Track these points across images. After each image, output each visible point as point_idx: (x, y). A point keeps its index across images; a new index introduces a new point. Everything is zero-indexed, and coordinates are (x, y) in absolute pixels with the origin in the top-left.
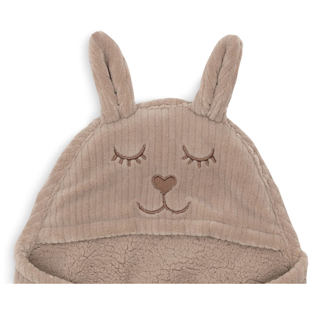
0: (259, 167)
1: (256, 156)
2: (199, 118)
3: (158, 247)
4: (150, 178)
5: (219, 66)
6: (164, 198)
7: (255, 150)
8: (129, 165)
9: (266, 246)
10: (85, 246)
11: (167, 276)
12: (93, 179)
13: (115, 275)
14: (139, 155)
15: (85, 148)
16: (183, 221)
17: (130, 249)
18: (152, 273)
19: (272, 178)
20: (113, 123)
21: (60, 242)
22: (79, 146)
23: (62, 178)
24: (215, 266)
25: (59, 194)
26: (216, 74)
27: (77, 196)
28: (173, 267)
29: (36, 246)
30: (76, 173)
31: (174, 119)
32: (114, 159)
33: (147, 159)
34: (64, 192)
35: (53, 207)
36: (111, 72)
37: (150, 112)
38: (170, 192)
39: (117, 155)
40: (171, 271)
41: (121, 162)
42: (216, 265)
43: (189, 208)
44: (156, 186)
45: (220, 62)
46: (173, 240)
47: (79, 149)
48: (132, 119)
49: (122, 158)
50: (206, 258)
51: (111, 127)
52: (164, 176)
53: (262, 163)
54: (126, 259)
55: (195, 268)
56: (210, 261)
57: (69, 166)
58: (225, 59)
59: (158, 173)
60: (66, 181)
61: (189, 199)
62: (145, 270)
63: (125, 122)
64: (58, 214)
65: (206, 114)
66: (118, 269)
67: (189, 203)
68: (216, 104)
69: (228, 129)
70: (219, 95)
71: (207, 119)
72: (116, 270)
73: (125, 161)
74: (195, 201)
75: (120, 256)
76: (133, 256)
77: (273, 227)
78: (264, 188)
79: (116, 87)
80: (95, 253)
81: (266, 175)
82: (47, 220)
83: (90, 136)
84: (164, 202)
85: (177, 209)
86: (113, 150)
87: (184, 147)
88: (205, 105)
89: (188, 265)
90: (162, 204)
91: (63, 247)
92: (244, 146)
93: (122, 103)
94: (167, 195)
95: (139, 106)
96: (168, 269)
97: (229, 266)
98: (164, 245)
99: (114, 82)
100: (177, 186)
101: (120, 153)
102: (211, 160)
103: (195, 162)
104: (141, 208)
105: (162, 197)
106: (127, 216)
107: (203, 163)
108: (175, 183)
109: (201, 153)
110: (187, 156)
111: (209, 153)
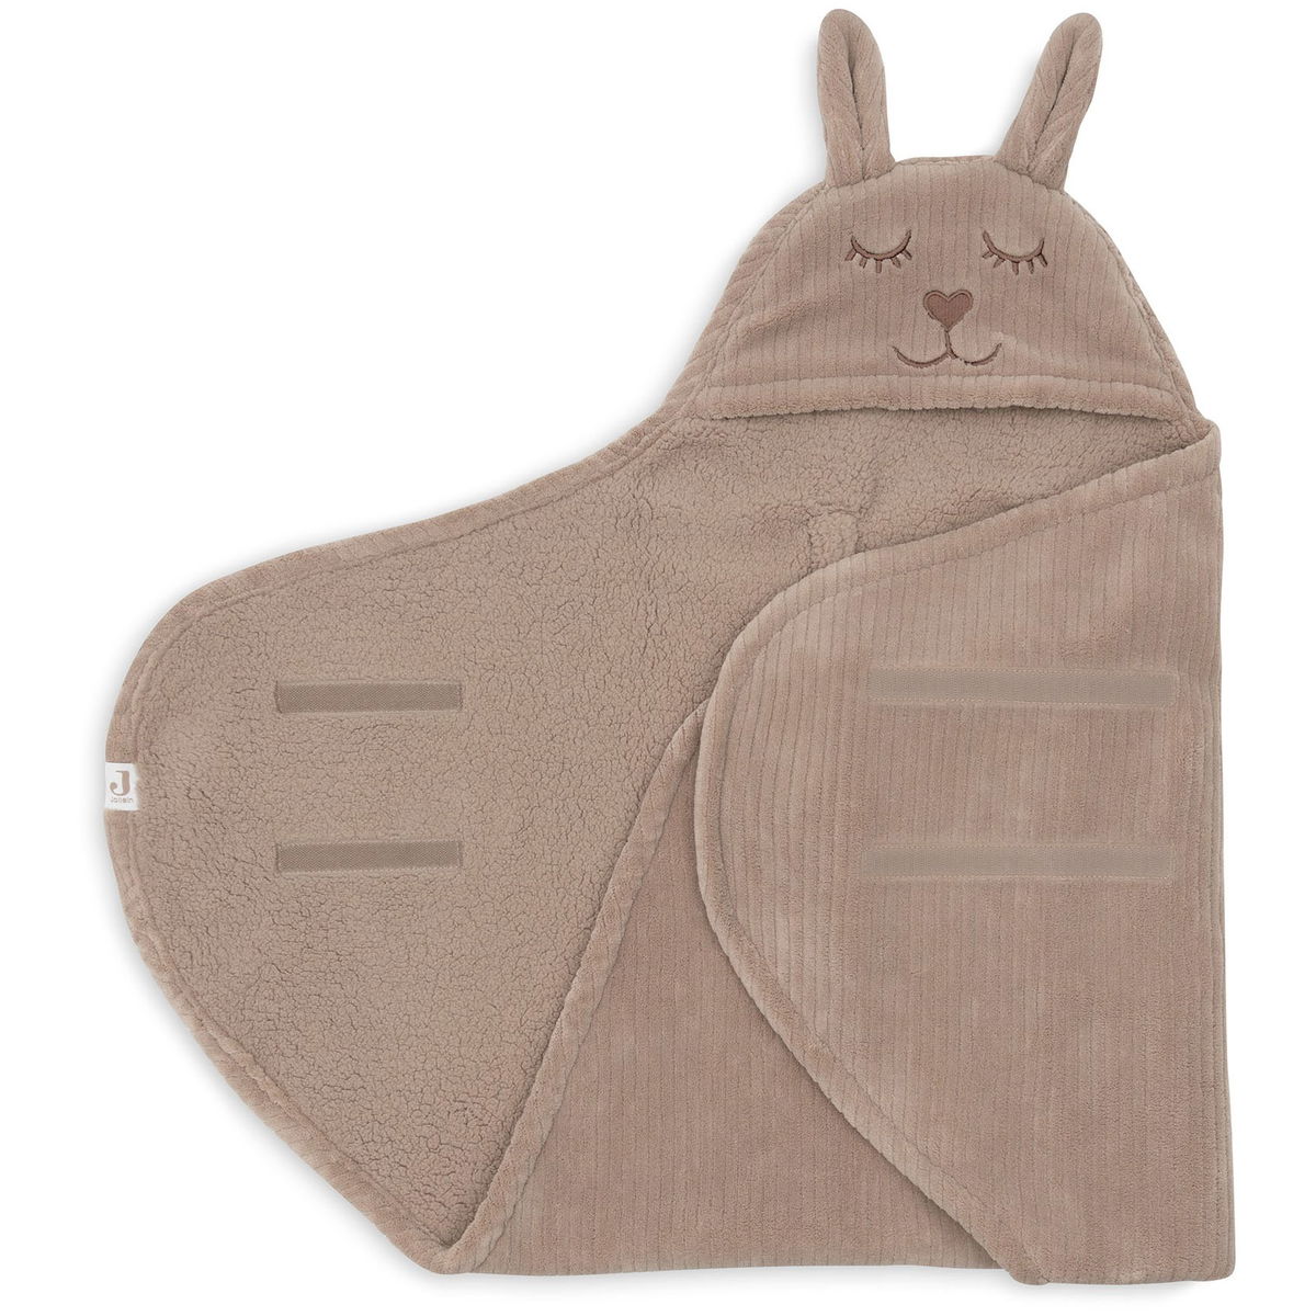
4: (920, 296)
6: (947, 337)
8: (879, 269)
12: (808, 295)
14: (899, 250)
15: (795, 233)
16: (985, 379)
20: (849, 186)
22: (783, 229)
23: (749, 292)
25: (742, 322)
27: (777, 328)
30: (776, 282)
31: (968, 180)
32: (850, 257)
33: (914, 259)
34: (753, 320)
38: (960, 323)
39: (855, 248)
41: (863, 264)
43: (999, 354)
44: (932, 315)
47: (782, 237)
48: (887, 177)
49: (867, 255)
51: (845, 191)
52: (947, 291)
57: (762, 269)
59: (936, 285)
60: (757, 298)
61: (999, 337)
63: (873, 185)
65: (1028, 167)
67: (998, 346)
71: (1029, 179)
73: (871, 262)
74: (1010, 343)
78: (1137, 314)
83: (805, 210)
84: (948, 344)
85: (976, 359)
86: (849, 237)
87: (985, 236)
90: (943, 349)
94: (956, 330)
100: (975, 308)
101: (863, 245)
102: (1037, 262)
103: (1008, 263)
104: (901, 356)
105: (943, 335)
106: (872, 370)
107: (1023, 265)
108: (969, 306)
109: (1019, 245)
110: (992, 250)
111: (1032, 247)
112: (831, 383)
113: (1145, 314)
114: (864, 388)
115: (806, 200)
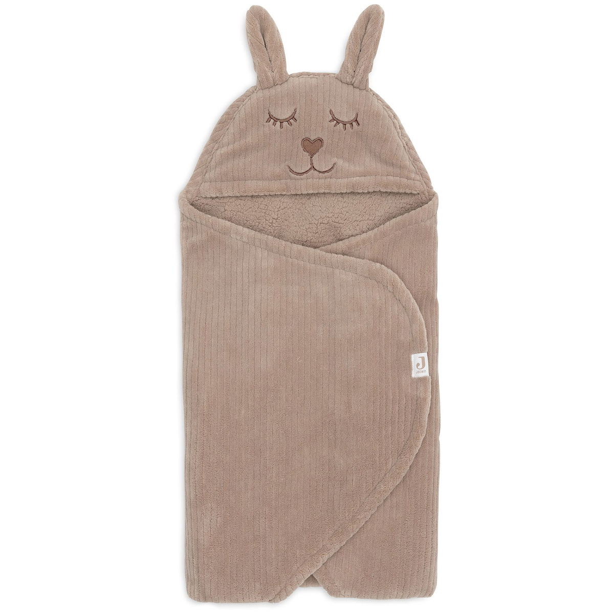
0: (399, 130)
1: (395, 121)
2: (345, 86)
3: (306, 205)
4: (300, 140)
5: (363, 34)
6: (311, 161)
7: (395, 116)
8: (281, 127)
9: (407, 189)
10: (242, 204)
11: (316, 229)
12: (249, 139)
13: (270, 228)
14: (291, 118)
15: (243, 110)
16: (329, 180)
17: (282, 207)
18: (302, 228)
19: (410, 141)
20: (268, 89)
21: (218, 195)
22: (237, 109)
23: (221, 138)
24: (357, 219)
25: (218, 152)
26: (360, 42)
27: (234, 154)
28: (320, 221)
29: (197, 198)
30: (234, 134)
31: (323, 85)
32: (268, 121)
33: (297, 122)
34: (224, 150)
35: (213, 163)
36: (266, 42)
37: (301, 80)
38: (317, 154)
39: (271, 117)
40: (319, 224)
41: (274, 124)
42: (359, 218)
43: (335, 168)
44: (305, 149)
45: (364, 30)
46: (320, 199)
47: (236, 112)
48: (285, 85)
49: (276, 120)
50: (350, 212)
51: (266, 92)
52: (313, 138)
53: (401, 128)
54: (279, 216)
55: (340, 221)
56: (353, 215)
57: (227, 127)
58: (369, 26)
59: (307, 136)
60: (225, 140)
61: (335, 160)
62: (295, 225)
63: (279, 88)
64: (217, 169)
65: (351, 82)
66: (272, 223)
67: (335, 164)
68: (360, 70)
69: (371, 95)
70: (362, 60)
71: (352, 87)
72: (270, 224)
73: (278, 123)
74: (340, 162)
75: (273, 213)
76: (284, 214)
77: (413, 175)
78: (402, 148)
79: (270, 55)
80: (250, 209)
81: (405, 139)
82: (207, 175)
83: (247, 100)
84: (312, 164)
85: (324, 170)
86: (267, 112)
87: (331, 112)
88: (351, 71)
89: (333, 219)
90: (310, 166)
91: (221, 201)
92: (385, 112)
93: (276, 70)
94: (315, 157)
95: (291, 76)
96: (316, 223)
97: (370, 218)
98: (311, 203)
99: (269, 50)
100: (324, 148)
101: (274, 116)
102: (354, 124)
103: (341, 125)
104: (291, 171)
105: (309, 159)
106: (278, 178)
107: (348, 126)
108: (322, 146)
109: (346, 116)
110: (334, 119)
111: (353, 117)
112: (260, 183)
113: (406, 147)
114: (275, 186)
115: (248, 95)
